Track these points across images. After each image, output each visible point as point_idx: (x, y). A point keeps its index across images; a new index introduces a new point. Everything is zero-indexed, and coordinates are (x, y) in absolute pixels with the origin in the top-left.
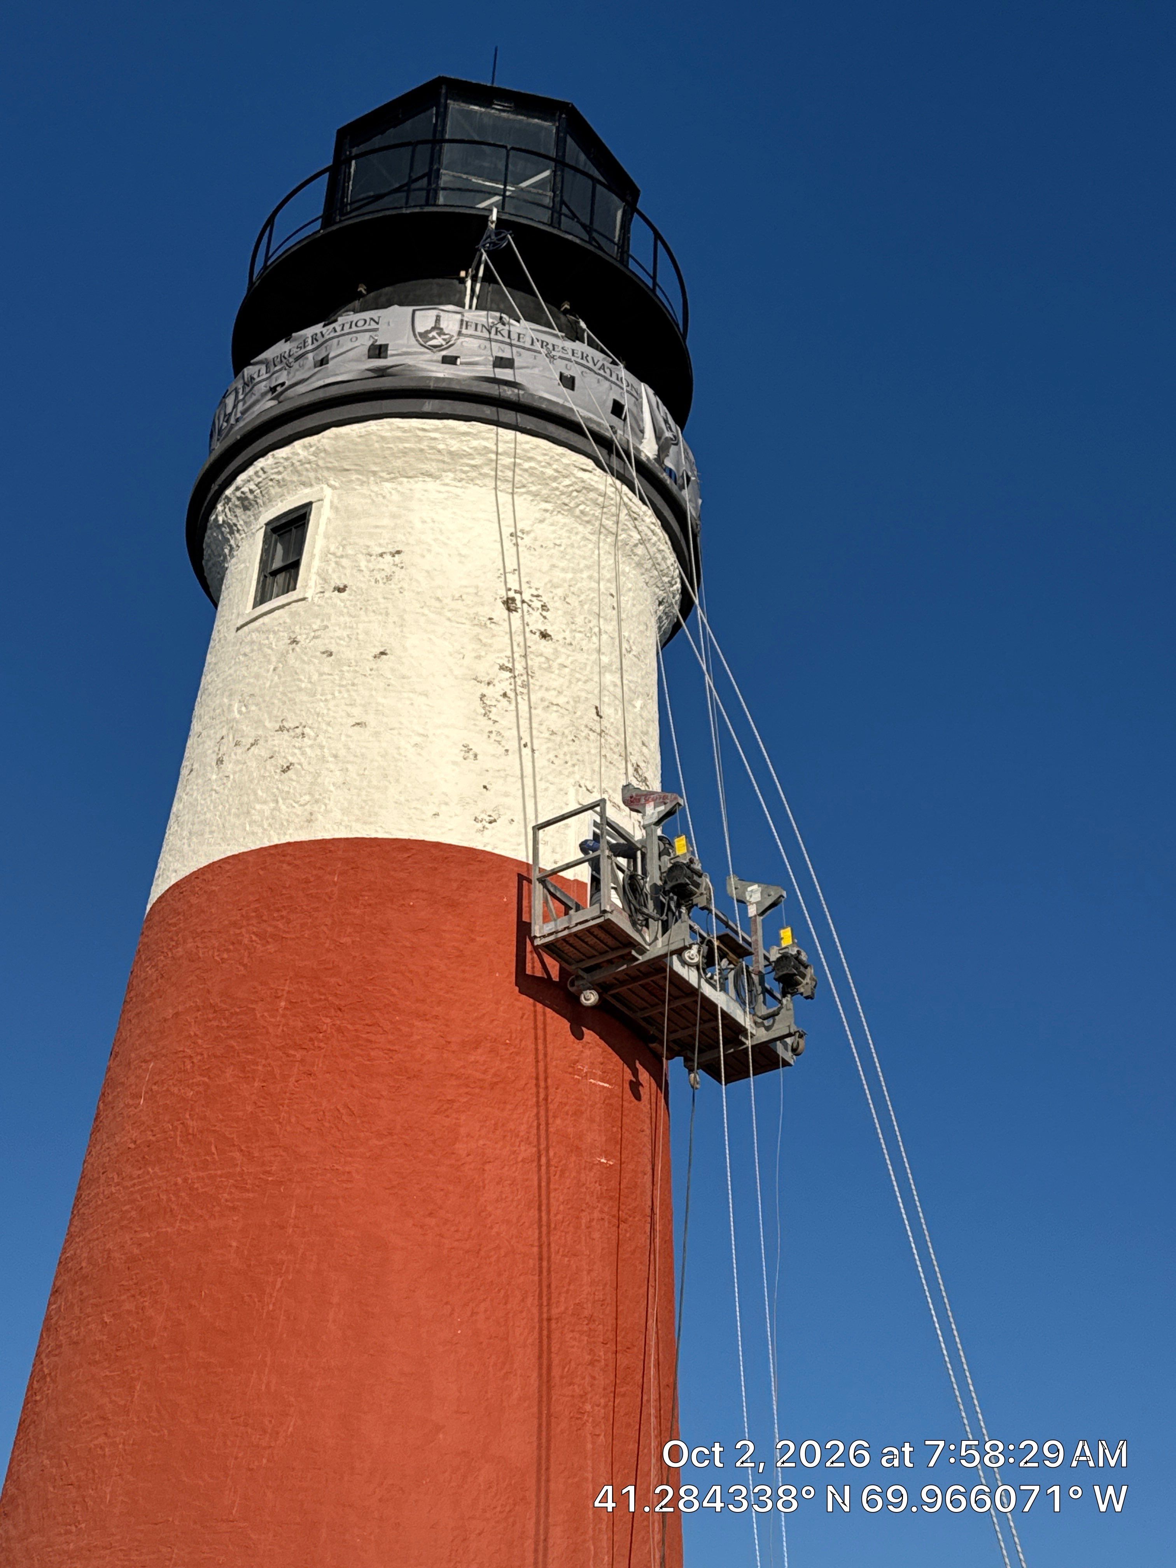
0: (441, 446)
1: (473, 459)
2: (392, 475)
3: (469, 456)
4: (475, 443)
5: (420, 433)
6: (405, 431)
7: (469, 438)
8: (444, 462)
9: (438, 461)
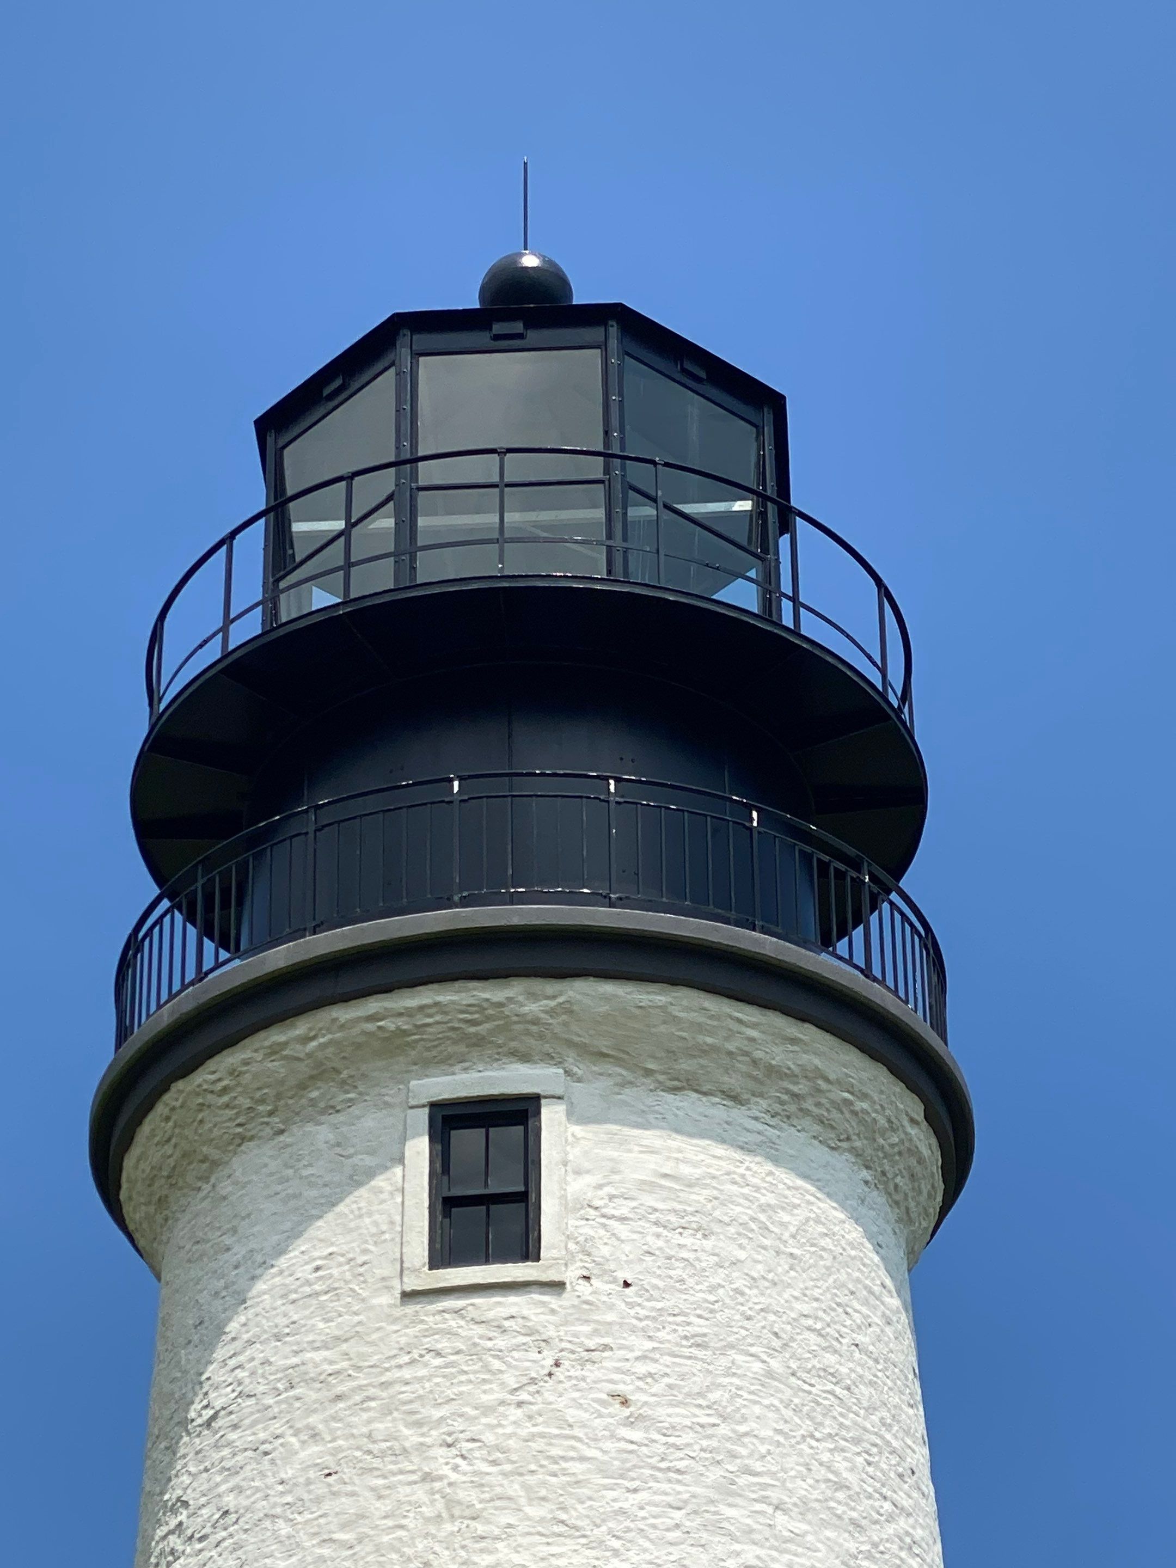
0: (758, 1054)
1: (797, 1083)
2: (676, 1083)
3: (792, 1077)
4: (805, 1058)
5: (735, 1027)
6: (711, 1017)
7: (796, 1048)
8: (755, 1079)
9: (750, 1076)
